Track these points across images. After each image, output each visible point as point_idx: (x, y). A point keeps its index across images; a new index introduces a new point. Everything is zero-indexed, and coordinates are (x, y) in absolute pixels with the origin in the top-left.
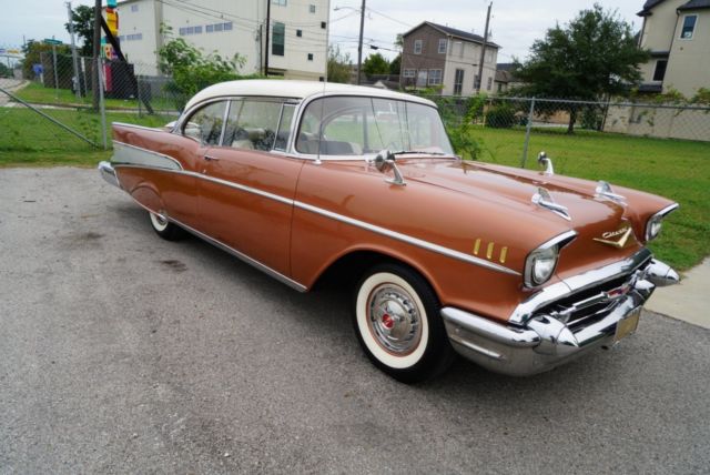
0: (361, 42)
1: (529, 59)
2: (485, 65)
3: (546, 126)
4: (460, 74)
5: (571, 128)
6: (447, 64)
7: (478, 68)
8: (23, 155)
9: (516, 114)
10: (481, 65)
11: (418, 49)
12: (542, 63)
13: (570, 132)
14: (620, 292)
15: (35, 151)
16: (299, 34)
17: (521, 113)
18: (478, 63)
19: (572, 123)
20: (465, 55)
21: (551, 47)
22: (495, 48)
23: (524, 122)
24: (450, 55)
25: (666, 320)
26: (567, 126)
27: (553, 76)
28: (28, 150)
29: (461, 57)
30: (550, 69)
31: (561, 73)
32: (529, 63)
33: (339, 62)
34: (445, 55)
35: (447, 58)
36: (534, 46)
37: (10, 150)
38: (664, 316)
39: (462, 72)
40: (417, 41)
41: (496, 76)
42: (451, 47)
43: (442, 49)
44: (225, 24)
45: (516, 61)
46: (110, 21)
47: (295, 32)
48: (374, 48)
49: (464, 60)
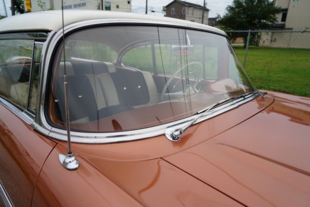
0: (147, 9)
1: (225, 14)
2: (204, 18)
5: (245, 45)
6: (186, 18)
7: (201, 19)
11: (173, 12)
12: (231, 16)
16: (118, 7)
18: (201, 17)
21: (235, 8)
22: (207, 10)
24: (188, 14)
26: (243, 45)
27: (237, 21)
29: (193, 14)
30: (235, 18)
31: (240, 20)
34: (185, 15)
35: (186, 15)
36: (227, 8)
40: (172, 9)
42: (188, 10)
43: (184, 12)
44: (83, 4)
45: (219, 16)
46: (27, 4)
47: (115, 6)
48: (153, 11)
49: (194, 16)
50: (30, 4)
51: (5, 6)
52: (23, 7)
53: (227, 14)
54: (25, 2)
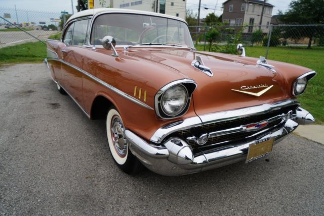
0: (200, 6)
1: (288, 11)
2: (264, 15)
3: (295, 45)
4: (252, 20)
5: (309, 46)
6: (245, 15)
7: (260, 17)
8: (30, 58)
9: (280, 40)
10: (262, 15)
11: (231, 10)
12: (294, 12)
13: (309, 48)
14: (258, 126)
15: (36, 57)
16: (172, 4)
17: (282, 39)
18: (260, 14)
19: (310, 43)
20: (255, 11)
21: (300, 4)
22: (271, 7)
23: (285, 43)
24: (247, 11)
25: (319, 146)
26: (307, 45)
27: (300, 18)
28: (34, 56)
29: (253, 12)
30: (299, 15)
31: (305, 17)
32: (288, 13)
33: (193, 17)
34: (244, 11)
35: (246, 13)
36: (291, 4)
37: (26, 56)
38: (319, 143)
39: (253, 19)
40: (230, 6)
41: (271, 20)
42: (248, 7)
43: (243, 9)
44: (139, 2)
45: (280, 12)
46: (90, 3)
47: (170, 3)
48: (206, 9)
49: (255, 13)
50: (93, 3)
51: (72, 5)
52: (87, 5)
53: (290, 11)
54: (89, 2)
